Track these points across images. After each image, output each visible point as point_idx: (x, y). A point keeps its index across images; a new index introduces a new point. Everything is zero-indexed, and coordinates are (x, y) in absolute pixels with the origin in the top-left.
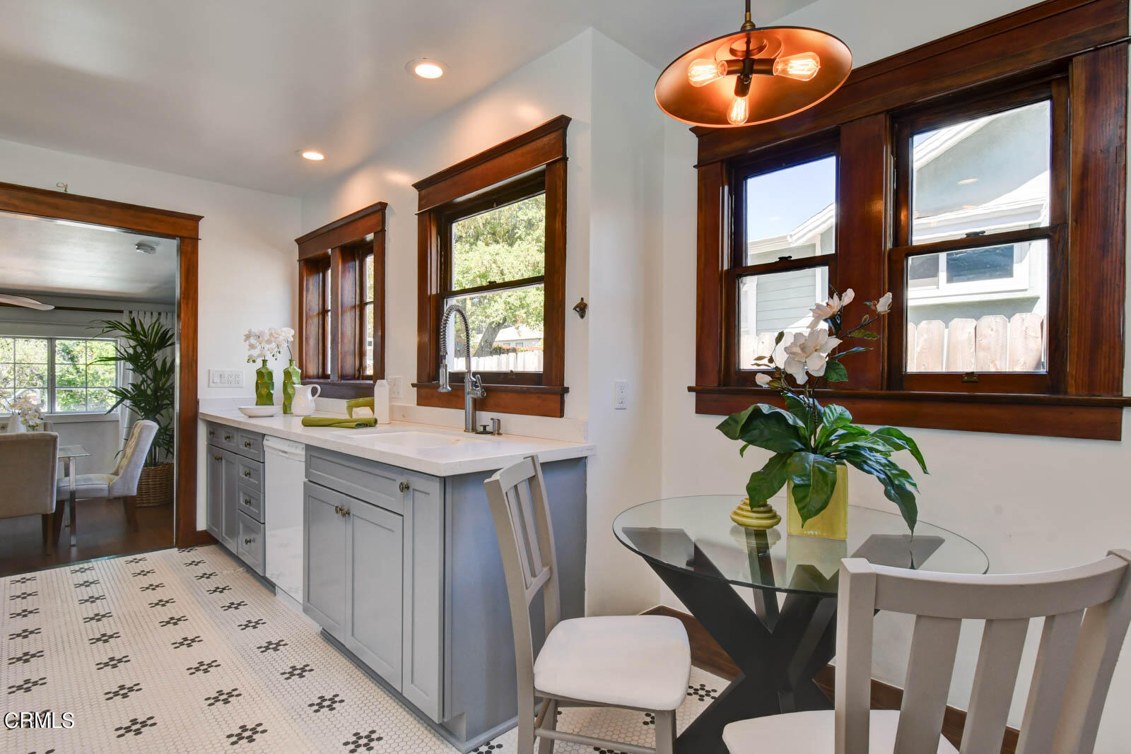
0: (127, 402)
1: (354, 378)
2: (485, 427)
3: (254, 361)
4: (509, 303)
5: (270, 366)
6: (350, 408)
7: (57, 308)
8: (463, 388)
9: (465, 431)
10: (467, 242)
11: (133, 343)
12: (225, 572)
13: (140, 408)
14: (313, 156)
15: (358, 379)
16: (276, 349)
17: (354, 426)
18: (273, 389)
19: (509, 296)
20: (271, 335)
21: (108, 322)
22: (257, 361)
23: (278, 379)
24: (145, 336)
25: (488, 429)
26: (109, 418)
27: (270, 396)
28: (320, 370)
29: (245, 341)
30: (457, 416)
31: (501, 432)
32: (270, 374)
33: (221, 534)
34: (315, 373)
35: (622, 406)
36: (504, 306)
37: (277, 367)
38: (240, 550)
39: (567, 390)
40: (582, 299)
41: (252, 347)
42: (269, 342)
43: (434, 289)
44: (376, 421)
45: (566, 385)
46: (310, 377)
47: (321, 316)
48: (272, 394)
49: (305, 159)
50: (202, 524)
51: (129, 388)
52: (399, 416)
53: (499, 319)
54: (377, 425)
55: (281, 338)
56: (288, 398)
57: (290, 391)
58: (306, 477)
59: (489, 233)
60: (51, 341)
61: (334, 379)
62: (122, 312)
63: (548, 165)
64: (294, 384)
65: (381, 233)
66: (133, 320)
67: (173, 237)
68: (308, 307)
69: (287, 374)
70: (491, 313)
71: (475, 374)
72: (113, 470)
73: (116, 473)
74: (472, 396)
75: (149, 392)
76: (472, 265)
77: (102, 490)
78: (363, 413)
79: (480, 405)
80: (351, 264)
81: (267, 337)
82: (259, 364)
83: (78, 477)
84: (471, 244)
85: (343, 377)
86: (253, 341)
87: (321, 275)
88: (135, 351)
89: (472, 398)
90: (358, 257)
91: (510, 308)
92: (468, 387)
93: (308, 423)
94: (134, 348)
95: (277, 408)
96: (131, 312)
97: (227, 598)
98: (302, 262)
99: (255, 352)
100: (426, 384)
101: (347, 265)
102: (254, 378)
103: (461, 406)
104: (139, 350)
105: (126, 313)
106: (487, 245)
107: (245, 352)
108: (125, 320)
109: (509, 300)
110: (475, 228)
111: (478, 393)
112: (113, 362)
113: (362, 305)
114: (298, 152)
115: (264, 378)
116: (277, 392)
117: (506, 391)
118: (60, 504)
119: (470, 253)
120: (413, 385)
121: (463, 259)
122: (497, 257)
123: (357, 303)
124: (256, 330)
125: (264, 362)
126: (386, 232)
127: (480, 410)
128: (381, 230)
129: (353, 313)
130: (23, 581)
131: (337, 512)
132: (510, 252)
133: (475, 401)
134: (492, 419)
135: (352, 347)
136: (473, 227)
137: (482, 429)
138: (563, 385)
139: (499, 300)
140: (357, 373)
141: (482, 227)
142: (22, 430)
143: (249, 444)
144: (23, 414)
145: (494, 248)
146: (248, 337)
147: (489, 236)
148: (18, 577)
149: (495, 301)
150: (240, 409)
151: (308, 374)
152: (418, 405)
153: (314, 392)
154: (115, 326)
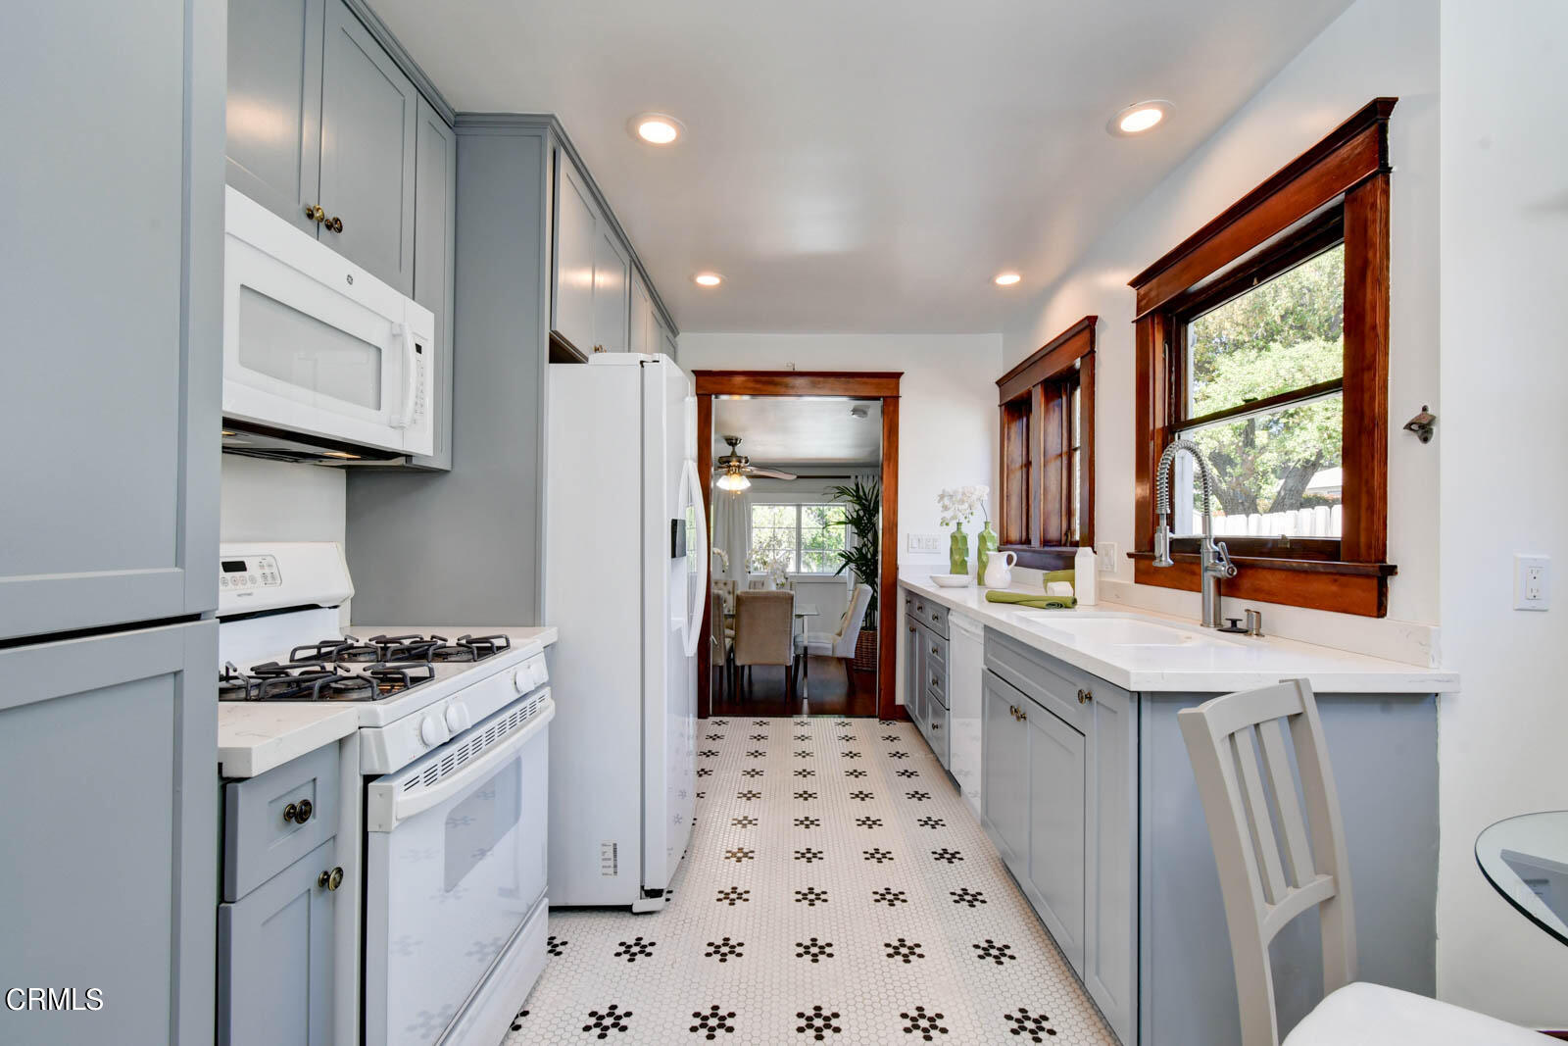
0: (852, 565)
1: (1059, 543)
2: (1234, 622)
3: (947, 524)
4: (1327, 429)
5: (964, 529)
6: (1046, 581)
7: (798, 477)
8: (1198, 562)
9: (1202, 625)
10: (1254, 347)
11: (857, 507)
12: (917, 755)
13: (862, 572)
14: (1008, 279)
15: (1065, 545)
16: (969, 511)
17: (1044, 606)
18: (967, 556)
19: (1328, 418)
20: (964, 494)
21: (838, 488)
22: (951, 524)
23: (973, 544)
24: (866, 500)
25: (1240, 625)
26: (836, 580)
27: (964, 563)
28: (1024, 534)
29: (939, 502)
30: (1188, 602)
31: (1262, 631)
32: (965, 538)
33: (915, 712)
34: (1018, 538)
35: (1533, 604)
36: (1317, 434)
37: (972, 531)
38: (930, 733)
39: (1392, 570)
40: (1425, 409)
41: (946, 508)
42: (962, 502)
43: (1159, 419)
44: (1075, 602)
45: (1389, 562)
46: (1011, 543)
47: (1024, 469)
48: (966, 562)
49: (1000, 285)
50: (900, 699)
51: (854, 551)
52: (1107, 596)
53: (1309, 454)
54: (1077, 607)
55: (974, 497)
56: (983, 565)
57: (984, 558)
58: (985, 664)
59: (1291, 327)
60: (799, 507)
61: (1035, 543)
62: (849, 477)
63: (1349, 192)
64: (989, 550)
65: (1090, 356)
66: (857, 485)
67: (876, 398)
68: (1010, 459)
69: (982, 539)
70: (1294, 447)
71: (1217, 541)
72: (837, 631)
73: (840, 634)
74: (1214, 573)
75: (869, 556)
76: (1259, 380)
77: (827, 649)
78: (1060, 589)
79: (1228, 587)
80: (1057, 402)
81: (959, 497)
82: (953, 528)
83: (811, 634)
84: (1260, 350)
85: (1046, 542)
86: (946, 501)
87: (1025, 420)
88: (858, 514)
89: (1214, 577)
90: (1066, 391)
91: (1330, 437)
92: (1208, 559)
93: (994, 599)
94: (857, 512)
95: (969, 579)
96: (857, 477)
97: (912, 785)
98: (1003, 407)
99: (948, 515)
100: (1146, 553)
101: (1051, 405)
102: (948, 543)
103: (1196, 587)
104: (861, 513)
105: (853, 478)
106: (1290, 345)
107: (938, 514)
108: (851, 485)
109: (1328, 424)
110: (1267, 324)
111: (1223, 569)
112: (844, 526)
113: (1071, 451)
114: (991, 280)
115: (958, 542)
116: (972, 559)
117: (1272, 568)
118: (797, 658)
119: (1258, 362)
120: (1130, 555)
121: (1245, 372)
122: (1306, 362)
123: (1065, 449)
124: (949, 490)
125: (959, 524)
126: (1096, 355)
127: (1225, 595)
128: (1089, 353)
129: (1059, 462)
130: (761, 724)
131: (1012, 713)
132: (1330, 351)
133: (1218, 581)
134: (1248, 610)
135: (1057, 506)
136: (1262, 325)
137: (1228, 624)
138: (1384, 560)
139: (1309, 426)
140: (1064, 539)
141: (1279, 321)
142: (773, 588)
143: (937, 618)
144: (774, 573)
145: (1303, 347)
146: (942, 497)
147: (1291, 332)
148: (758, 719)
149: (1302, 429)
150: (931, 577)
151: (1009, 539)
152: (1136, 582)
153: (1010, 560)
154: (843, 491)
